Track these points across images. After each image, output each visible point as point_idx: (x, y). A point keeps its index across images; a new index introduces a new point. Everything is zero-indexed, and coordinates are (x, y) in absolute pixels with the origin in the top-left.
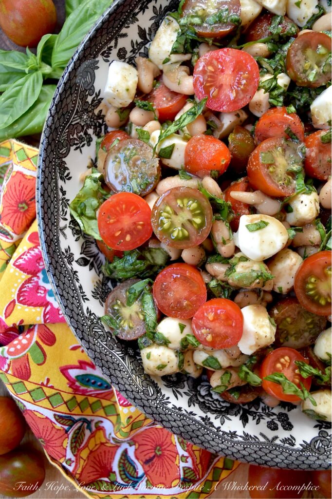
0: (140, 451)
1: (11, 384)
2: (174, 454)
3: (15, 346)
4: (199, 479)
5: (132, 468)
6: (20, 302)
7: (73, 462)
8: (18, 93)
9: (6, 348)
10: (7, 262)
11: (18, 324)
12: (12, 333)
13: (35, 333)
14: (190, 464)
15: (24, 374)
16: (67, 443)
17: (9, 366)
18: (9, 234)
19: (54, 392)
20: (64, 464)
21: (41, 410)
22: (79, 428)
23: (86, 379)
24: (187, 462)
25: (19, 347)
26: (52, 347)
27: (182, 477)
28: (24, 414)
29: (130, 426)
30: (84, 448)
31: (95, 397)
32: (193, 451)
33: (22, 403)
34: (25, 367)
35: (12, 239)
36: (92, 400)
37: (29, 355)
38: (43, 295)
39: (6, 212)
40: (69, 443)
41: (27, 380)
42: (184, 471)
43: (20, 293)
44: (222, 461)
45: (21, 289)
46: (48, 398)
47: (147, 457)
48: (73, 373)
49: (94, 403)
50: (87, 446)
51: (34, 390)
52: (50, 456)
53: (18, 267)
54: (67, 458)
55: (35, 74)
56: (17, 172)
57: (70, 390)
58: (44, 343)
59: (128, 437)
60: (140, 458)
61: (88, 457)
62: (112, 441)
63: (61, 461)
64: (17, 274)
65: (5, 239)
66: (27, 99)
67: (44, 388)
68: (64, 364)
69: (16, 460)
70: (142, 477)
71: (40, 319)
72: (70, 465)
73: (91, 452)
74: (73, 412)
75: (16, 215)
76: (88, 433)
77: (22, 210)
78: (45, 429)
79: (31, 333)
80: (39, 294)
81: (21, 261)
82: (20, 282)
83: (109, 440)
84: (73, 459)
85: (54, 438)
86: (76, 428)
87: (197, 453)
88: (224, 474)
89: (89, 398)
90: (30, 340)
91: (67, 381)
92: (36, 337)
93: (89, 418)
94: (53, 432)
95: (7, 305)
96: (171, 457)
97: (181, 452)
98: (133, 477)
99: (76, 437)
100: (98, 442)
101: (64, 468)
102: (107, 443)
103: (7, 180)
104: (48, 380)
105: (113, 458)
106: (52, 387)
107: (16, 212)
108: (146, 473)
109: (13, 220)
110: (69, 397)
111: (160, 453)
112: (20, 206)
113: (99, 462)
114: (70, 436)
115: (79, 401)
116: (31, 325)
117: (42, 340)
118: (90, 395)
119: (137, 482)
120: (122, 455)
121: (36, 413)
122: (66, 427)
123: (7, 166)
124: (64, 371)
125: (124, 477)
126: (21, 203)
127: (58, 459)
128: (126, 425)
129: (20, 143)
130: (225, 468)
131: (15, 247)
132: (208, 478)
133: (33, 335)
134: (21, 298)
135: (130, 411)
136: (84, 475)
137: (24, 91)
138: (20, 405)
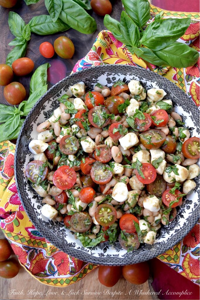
0: (56, 261)
1: (6, 234)
2: (68, 262)
3: (8, 219)
4: (77, 272)
5: (53, 268)
6: (10, 203)
7: (30, 265)
8: (11, 123)
9: (5, 220)
10: (6, 187)
11: (9, 211)
12: (7, 214)
13: (16, 215)
14: (73, 265)
15: (11, 230)
16: (27, 257)
17: (6, 227)
18: (7, 177)
19: (23, 237)
20: (26, 265)
21: (18, 244)
22: (32, 252)
23: (35, 233)
24: (72, 265)
25: (10, 220)
26: (22, 220)
27: (70, 270)
28: (11, 245)
29: (51, 251)
30: (34, 259)
31: (39, 240)
32: (75, 260)
33: (10, 241)
34: (12, 227)
35: (8, 179)
36: (38, 241)
37: (13, 222)
38: (19, 200)
39: (6, 169)
40: (28, 257)
41: (12, 232)
42: (71, 268)
43: (11, 199)
44: (88, 266)
45: (11, 198)
46: (20, 239)
47: (59, 264)
48: (30, 230)
49: (38, 242)
50: (35, 259)
51: (15, 236)
52: (21, 262)
53: (10, 189)
54: (27, 263)
55: (17, 116)
56: (10, 154)
57: (29, 236)
58: (19, 218)
59: (51, 255)
60: (56, 264)
61: (36, 263)
62: (45, 258)
63: (25, 264)
64: (10, 192)
65: (5, 179)
66: (14, 126)
67: (19, 236)
68: (27, 226)
69: (8, 264)
70: (56, 272)
71: (18, 209)
72: (28, 266)
73: (37, 261)
74: (30, 245)
75: (9, 170)
76: (36, 254)
77: (12, 168)
78: (19, 251)
79: (15, 214)
80: (18, 200)
81: (11, 187)
82: (11, 195)
83: (44, 257)
84: (30, 263)
85: (22, 255)
86: (31, 251)
87: (76, 261)
88: (89, 271)
89: (36, 240)
90: (14, 217)
91: (27, 233)
92: (16, 216)
93: (37, 248)
94: (22, 252)
95: (6, 204)
96: (67, 263)
97: (70, 261)
98: (53, 271)
99: (31, 255)
100: (40, 258)
101: (26, 267)
102: (44, 258)
103: (6, 156)
104: (20, 233)
105: (46, 264)
106: (22, 235)
107: (10, 169)
108: (58, 270)
109: (8, 171)
110: (29, 239)
111: (63, 262)
112: (11, 166)
113: (40, 266)
114: (29, 254)
115: (32, 241)
116: (14, 212)
117: (18, 217)
118: (37, 239)
119: (55, 273)
120: (50, 263)
121: (15, 245)
122: (27, 251)
123: (7, 150)
124: (26, 229)
125: (50, 272)
126: (12, 166)
127: (24, 263)
128: (49, 250)
129: (12, 143)
130: (89, 268)
131: (9, 181)
132: (81, 272)
133: (15, 215)
134: (11, 201)
135: (50, 245)
136: (33, 270)
137: (13, 123)
138: (10, 242)
